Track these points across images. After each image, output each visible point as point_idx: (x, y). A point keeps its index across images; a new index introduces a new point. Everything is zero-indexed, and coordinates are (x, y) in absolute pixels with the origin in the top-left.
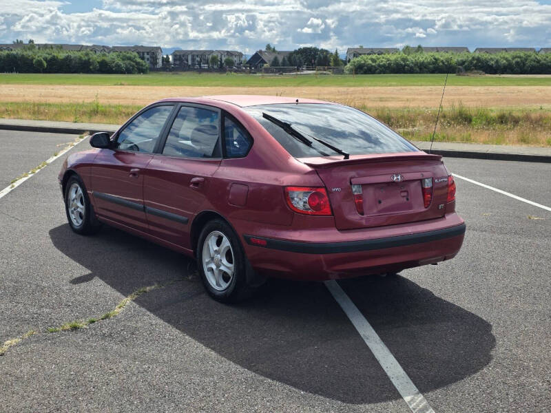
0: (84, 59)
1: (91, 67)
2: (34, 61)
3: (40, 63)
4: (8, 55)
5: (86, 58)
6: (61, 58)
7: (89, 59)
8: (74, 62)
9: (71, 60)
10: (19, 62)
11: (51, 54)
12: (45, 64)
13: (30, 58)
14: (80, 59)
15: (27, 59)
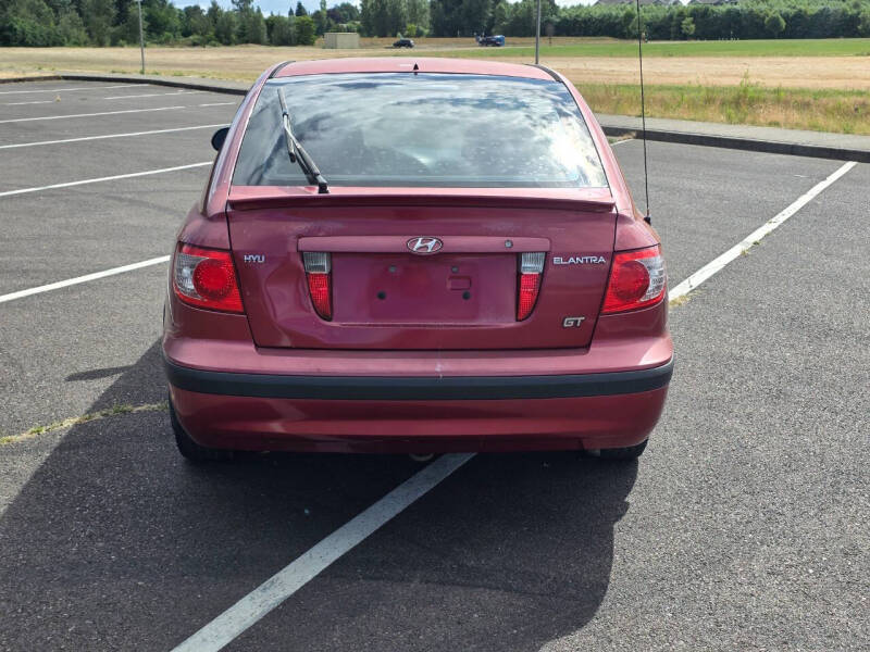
0: (850, 13)
1: (859, 27)
2: (767, 19)
3: (775, 22)
4: (729, 11)
5: (855, 11)
6: (813, 13)
7: (859, 14)
8: (832, 18)
9: (828, 16)
10: (744, 23)
11: (794, 8)
12: (783, 23)
13: (762, 15)
14: (844, 13)
15: (758, 16)
